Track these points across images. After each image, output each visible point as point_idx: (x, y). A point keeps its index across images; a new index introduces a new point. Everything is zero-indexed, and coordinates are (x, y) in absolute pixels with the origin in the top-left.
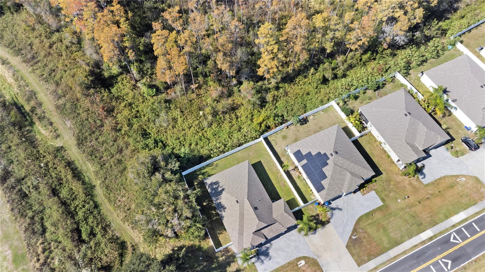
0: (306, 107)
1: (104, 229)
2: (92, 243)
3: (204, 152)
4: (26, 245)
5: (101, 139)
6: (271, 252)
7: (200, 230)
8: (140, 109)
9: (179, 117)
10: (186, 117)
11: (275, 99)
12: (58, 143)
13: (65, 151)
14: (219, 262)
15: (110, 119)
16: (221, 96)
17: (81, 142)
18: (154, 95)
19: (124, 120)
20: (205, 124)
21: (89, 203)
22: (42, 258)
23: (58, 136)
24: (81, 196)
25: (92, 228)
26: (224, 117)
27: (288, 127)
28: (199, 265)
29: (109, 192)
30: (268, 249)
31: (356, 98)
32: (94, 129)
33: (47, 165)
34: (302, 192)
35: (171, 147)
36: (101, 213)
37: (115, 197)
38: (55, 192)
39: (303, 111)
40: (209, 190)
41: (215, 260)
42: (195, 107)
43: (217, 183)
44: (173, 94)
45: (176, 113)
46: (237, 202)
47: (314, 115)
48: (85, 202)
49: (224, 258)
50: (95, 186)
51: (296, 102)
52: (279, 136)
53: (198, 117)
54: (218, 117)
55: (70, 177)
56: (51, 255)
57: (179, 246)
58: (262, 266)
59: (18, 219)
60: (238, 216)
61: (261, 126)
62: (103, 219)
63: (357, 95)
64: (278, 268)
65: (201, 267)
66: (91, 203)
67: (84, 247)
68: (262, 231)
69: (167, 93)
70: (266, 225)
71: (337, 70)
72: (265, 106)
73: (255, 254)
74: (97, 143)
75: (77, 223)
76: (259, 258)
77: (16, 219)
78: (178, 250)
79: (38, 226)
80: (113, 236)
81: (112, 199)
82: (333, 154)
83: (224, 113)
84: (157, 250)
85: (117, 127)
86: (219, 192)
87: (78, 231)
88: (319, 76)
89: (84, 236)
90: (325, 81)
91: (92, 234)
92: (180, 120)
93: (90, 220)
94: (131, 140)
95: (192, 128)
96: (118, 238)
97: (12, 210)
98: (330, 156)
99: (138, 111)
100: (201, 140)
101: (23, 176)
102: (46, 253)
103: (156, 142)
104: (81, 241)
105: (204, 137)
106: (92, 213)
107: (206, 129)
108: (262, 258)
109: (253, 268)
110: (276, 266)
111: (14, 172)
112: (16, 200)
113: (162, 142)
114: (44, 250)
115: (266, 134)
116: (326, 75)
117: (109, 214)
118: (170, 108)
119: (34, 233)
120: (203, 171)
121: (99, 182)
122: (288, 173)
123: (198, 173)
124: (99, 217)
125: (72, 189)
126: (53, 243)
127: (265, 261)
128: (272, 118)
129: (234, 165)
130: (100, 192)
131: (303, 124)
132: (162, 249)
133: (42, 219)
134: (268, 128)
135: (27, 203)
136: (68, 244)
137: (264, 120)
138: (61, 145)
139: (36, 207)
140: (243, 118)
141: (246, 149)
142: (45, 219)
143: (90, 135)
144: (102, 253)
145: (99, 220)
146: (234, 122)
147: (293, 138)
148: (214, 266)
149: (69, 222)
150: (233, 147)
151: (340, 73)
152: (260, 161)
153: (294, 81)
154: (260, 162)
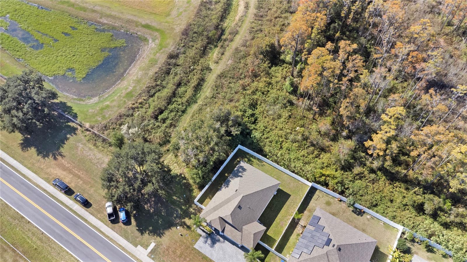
0: (376, 205)
1: (171, 125)
2: (157, 124)
3: (267, 149)
4: (139, 93)
5: (232, 85)
6: (217, 245)
7: (198, 177)
8: (271, 91)
9: (284, 117)
10: (288, 122)
11: (361, 176)
12: (212, 66)
13: (209, 72)
14: (188, 209)
15: (250, 80)
16: (326, 134)
17: (221, 76)
18: (289, 93)
19: (255, 87)
20: (291, 137)
21: (183, 106)
22: (136, 105)
23: (217, 63)
24: (184, 100)
25: (167, 118)
26: (309, 147)
27: (341, 201)
28: (178, 197)
29: (198, 112)
30: (219, 241)
31: (430, 249)
32: (236, 77)
33: (194, 69)
34: (286, 244)
35: (256, 127)
36: (181, 117)
37: (197, 117)
38: (179, 85)
39: (368, 205)
40: (236, 169)
41: (187, 206)
42: (301, 122)
43: (244, 170)
44: (301, 103)
45: (285, 114)
46: (237, 190)
47: (373, 217)
48: (182, 103)
49: (193, 211)
50: (197, 102)
51: (373, 195)
52: (327, 199)
53: (293, 129)
54: (305, 142)
55: (193, 85)
56: (140, 109)
57: (186, 176)
58: (203, 243)
59: (152, 79)
60: (226, 198)
61: (320, 177)
62: (177, 121)
63: (435, 250)
64: (207, 257)
65: (178, 199)
66: (184, 107)
67: (152, 121)
68: (227, 225)
69: (298, 99)
70: (231, 223)
71: (445, 215)
72: (347, 171)
73: (209, 233)
74: (227, 85)
75: (166, 108)
76: (207, 238)
77: (152, 78)
78: (182, 177)
79: (153, 92)
80: (170, 133)
81: (194, 117)
82: (335, 247)
83: (313, 145)
84: (175, 164)
85: (246, 87)
86: (237, 175)
87: (161, 112)
88: (419, 199)
89: (160, 117)
90: (420, 209)
91: (164, 121)
92: (282, 119)
93: (173, 114)
94: (242, 100)
95: (282, 131)
96: (170, 137)
97: (156, 73)
98: (331, 245)
99: (269, 91)
100: (277, 142)
101: (179, 64)
102: (140, 106)
103: (253, 115)
104: (156, 118)
105: (281, 144)
106: (177, 112)
107: (289, 141)
108: (209, 241)
109: (197, 237)
110: (208, 255)
111: (179, 59)
112: (162, 71)
113: (256, 120)
114: (141, 103)
115: (318, 186)
116: (426, 206)
117: (183, 122)
118: (287, 107)
119: (149, 92)
120: (251, 159)
121: (201, 103)
123: (248, 157)
124: (177, 117)
125: (186, 92)
126: (148, 105)
127: (207, 244)
128: (336, 181)
129: (273, 177)
130: (195, 107)
131: (355, 213)
132: (178, 167)
133: (159, 90)
134: (326, 184)
135: (164, 77)
136: (150, 111)
137: (328, 176)
138: (212, 68)
139: (164, 83)
140: (319, 161)
141: (293, 179)
142: (160, 92)
143: (230, 77)
144: (155, 133)
145: (175, 119)
146: (311, 156)
147: (334, 211)
148: (183, 207)
149: (163, 103)
150: (288, 167)
151: (444, 218)
152: (290, 195)
153: (394, 182)
154: (288, 196)
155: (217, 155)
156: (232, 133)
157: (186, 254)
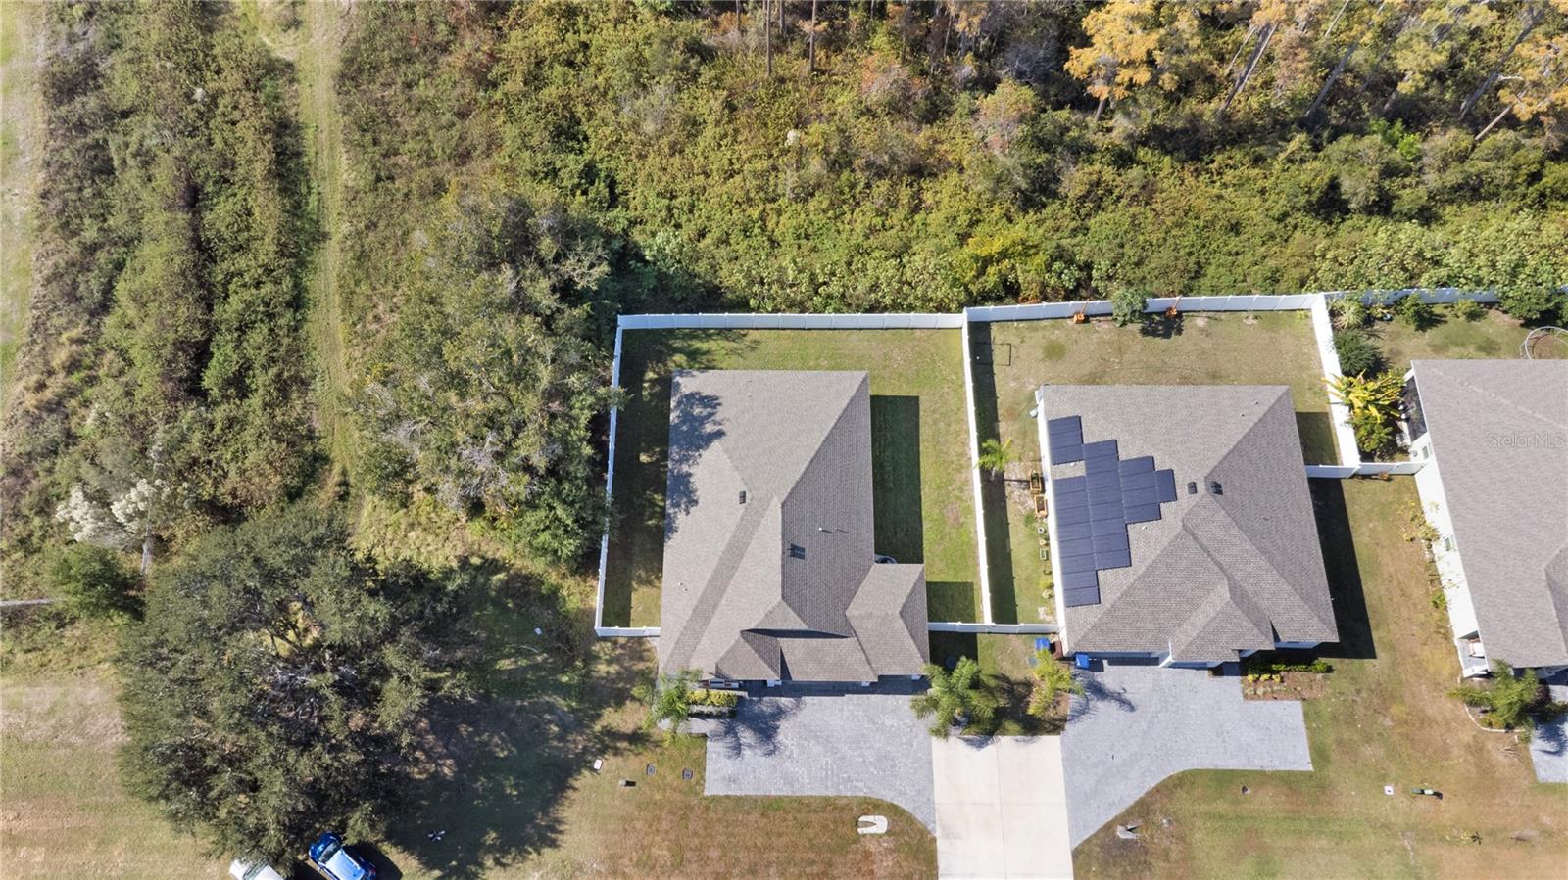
0: (1198, 272)
1: (284, 388)
2: (219, 415)
3: (732, 278)
4: (29, 324)
5: (421, 91)
6: (786, 732)
7: (561, 532)
8: (596, 40)
9: (711, 120)
10: (736, 131)
11: (1096, 197)
12: (284, 48)
13: (292, 81)
14: (587, 675)
15: (485, 35)
16: (897, 107)
17: (353, 73)
18: (667, 13)
19: (524, 55)
20: (788, 180)
21: (277, 282)
22: (55, 386)
23: (295, 24)
24: (266, 249)
25: (246, 367)
26: (868, 186)
27: (1087, 320)
28: (519, 653)
29: (360, 274)
30: (780, 713)
31: (1426, 320)
32: (417, 50)
33: (213, 99)
34: (1012, 578)
35: (632, 214)
36: (302, 333)
37: (369, 297)
38: (194, 198)
39: (1177, 287)
40: (673, 416)
41: (579, 663)
42: (782, 107)
43: (711, 402)
44: (733, 35)
45: (708, 104)
46: (743, 497)
47: (1214, 315)
48: (269, 272)
49: (613, 669)
50: (326, 236)
51: (1171, 241)
52: (1037, 339)
53: (774, 148)
54: (845, 175)
55: (259, 169)
56: (89, 392)
57: (490, 555)
58: (729, 762)
59: (47, 234)
60: (722, 547)
61: (982, 272)
62: (297, 354)
63: (1437, 310)
64: (779, 799)
65: (523, 662)
66: (287, 283)
67: (188, 414)
68: (784, 642)
69: (716, 24)
70: (804, 627)
71: (1408, 181)
72: (1044, 206)
73: (725, 709)
74: (401, 98)
75: (210, 328)
76: (730, 731)
77: (42, 228)
78: (478, 568)
79: (95, 285)
80: (300, 421)
81: (359, 302)
82: (1201, 488)
83: (881, 173)
84: (412, 534)
85: (489, 69)
86: (701, 437)
87: (201, 355)
88: (1314, 173)
89: (210, 379)
90: (1330, 205)
91: (238, 384)
92: (709, 132)
93: (257, 336)
94: (510, 133)
95: (738, 178)
96: (310, 436)
97: (45, 195)
98: (1182, 490)
99: (585, 46)
100: (746, 232)
101: (126, 104)
102: (76, 378)
103: (589, 173)
104: (195, 391)
105: (764, 229)
106: (271, 316)
107: (783, 202)
108: (746, 736)
109: (695, 753)
110: (777, 789)
111: (109, 82)
112: (71, 173)
113: (612, 184)
114: (73, 366)
115: (990, 311)
116: (1346, 185)
117: (323, 346)
118: (696, 75)
119: (73, 296)
120: (696, 344)
121: (345, 228)
122: (994, 489)
123: (678, 344)
124: (286, 341)
125: (249, 214)
126: (110, 355)
127: (747, 752)
128: (1041, 259)
129: (816, 368)
130: (331, 261)
131: (1154, 333)
132: (430, 539)
133: (119, 266)
134: (1010, 290)
135: (99, 194)
136: (148, 377)
137: (1004, 255)
138: (290, 58)
139: (117, 221)
140: (936, 218)
141: (887, 334)
142: (127, 273)
143: (395, 62)
144: (235, 458)
145: (283, 350)
146: (897, 217)
147: (1087, 368)
148: (565, 679)
149: (183, 312)
150: (845, 303)
151: (1409, 196)
152: (917, 399)
153: (1207, 158)
154: (911, 404)
155: (591, 407)
156: (581, 284)
157: (696, 841)
